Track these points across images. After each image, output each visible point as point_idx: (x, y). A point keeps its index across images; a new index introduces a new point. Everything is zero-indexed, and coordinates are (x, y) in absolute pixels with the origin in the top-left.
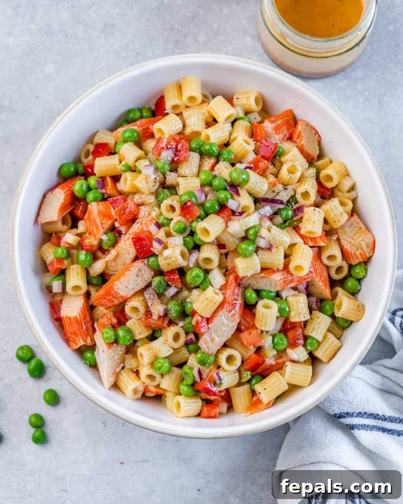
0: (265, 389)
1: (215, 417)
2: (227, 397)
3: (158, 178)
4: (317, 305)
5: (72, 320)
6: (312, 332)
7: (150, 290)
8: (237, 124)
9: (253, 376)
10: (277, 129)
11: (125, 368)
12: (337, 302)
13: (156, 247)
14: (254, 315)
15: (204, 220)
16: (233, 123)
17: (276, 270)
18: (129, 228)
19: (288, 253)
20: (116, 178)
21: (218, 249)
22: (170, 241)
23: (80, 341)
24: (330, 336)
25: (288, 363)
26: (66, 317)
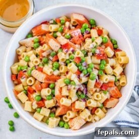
1: (12, 79)
2: (19, 83)
3: (89, 49)
4: (53, 111)
5: (41, 28)
6: (43, 110)
7: (51, 51)
8: (114, 77)
9: (26, 90)
10: (113, 91)
11: (27, 48)
12: (55, 118)
14: (46, 88)
15: (75, 66)
16: (114, 75)
18: (72, 42)
19: (69, 97)
20: (90, 37)
21: (66, 72)
24: (42, 117)
25: (31, 102)
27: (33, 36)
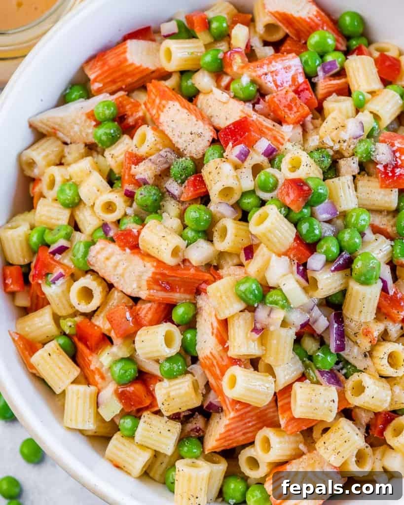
0: (50, 354)
1: (5, 287)
2: (38, 303)
3: (345, 144)
4: (192, 430)
5: (123, 56)
6: (145, 422)
7: (172, 156)
9: (69, 336)
11: (66, 146)
12: (201, 463)
13: (234, 151)
14: (158, 322)
15: (285, 220)
17: (226, 346)
18: (267, 116)
19: (261, 366)
21: (243, 247)
22: (247, 171)
23: (94, 73)
25: (93, 389)
26: (127, 48)
27: (88, 95)
